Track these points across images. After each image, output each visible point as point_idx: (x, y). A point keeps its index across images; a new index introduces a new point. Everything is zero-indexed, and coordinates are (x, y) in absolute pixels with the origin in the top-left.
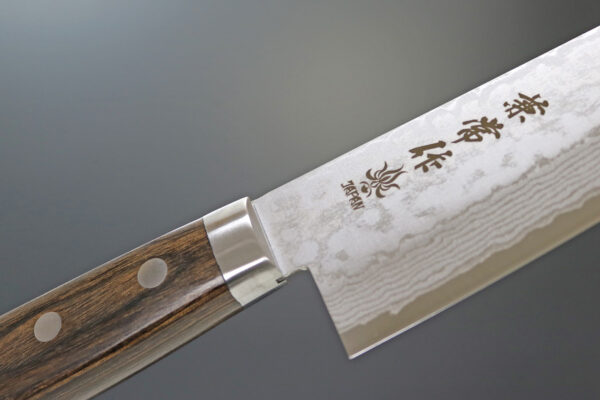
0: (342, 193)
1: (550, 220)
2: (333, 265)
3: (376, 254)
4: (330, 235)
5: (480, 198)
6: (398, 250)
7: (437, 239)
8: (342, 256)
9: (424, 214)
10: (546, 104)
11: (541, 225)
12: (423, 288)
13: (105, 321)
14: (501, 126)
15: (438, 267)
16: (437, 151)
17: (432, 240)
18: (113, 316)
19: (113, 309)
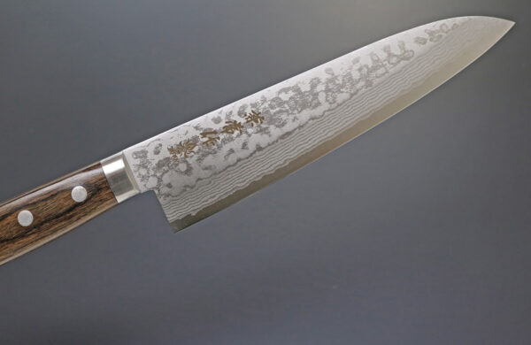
0: (168, 153)
1: (261, 178)
2: (165, 190)
3: (185, 186)
4: (163, 174)
5: (232, 164)
6: (195, 186)
7: (213, 182)
8: (169, 186)
9: (206, 169)
10: (263, 118)
11: (257, 180)
12: (206, 204)
13: (57, 217)
14: (242, 127)
15: (212, 195)
16: (213, 136)
17: (210, 182)
18: (62, 215)
19: (61, 211)
